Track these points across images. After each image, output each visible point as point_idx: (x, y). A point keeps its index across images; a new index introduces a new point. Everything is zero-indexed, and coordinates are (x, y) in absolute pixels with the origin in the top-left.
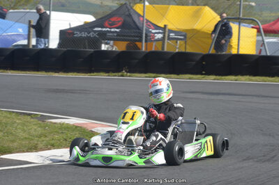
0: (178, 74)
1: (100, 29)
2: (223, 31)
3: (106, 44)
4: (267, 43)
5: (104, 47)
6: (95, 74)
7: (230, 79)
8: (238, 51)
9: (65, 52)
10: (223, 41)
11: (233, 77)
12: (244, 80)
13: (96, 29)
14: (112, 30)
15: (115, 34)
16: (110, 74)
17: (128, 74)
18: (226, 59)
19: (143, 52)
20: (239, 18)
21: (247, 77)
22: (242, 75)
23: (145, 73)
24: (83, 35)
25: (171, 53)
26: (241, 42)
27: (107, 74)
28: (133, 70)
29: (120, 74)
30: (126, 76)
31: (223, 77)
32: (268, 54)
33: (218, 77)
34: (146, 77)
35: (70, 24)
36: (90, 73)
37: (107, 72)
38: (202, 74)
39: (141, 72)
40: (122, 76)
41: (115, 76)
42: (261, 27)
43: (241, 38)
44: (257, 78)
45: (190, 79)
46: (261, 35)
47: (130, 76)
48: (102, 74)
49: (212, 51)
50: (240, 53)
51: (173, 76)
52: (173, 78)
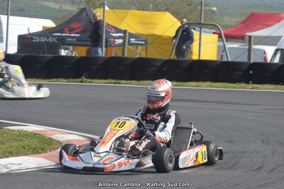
0: (139, 81)
1: (59, 34)
2: (184, 36)
3: (66, 49)
4: (228, 48)
5: (63, 53)
6: (54, 80)
7: (191, 85)
8: (199, 57)
9: (24, 57)
10: (184, 47)
11: (194, 84)
12: (205, 86)
13: (56, 34)
14: (72, 35)
15: (75, 40)
16: (69, 80)
17: (88, 80)
18: (187, 64)
19: (104, 58)
20: (200, 24)
21: (209, 83)
22: (204, 81)
23: (106, 79)
24: (42, 41)
25: (131, 59)
26: (202, 47)
27: (66, 80)
28: (93, 76)
29: (80, 80)
30: (86, 82)
31: (184, 83)
32: (230, 60)
33: (179, 83)
34: (106, 83)
35: (29, 30)
36: (49, 78)
37: (66, 77)
39: (100, 78)
40: (82, 82)
41: (75, 82)
42: (222, 33)
43: (202, 44)
44: (219, 84)
46: (223, 41)
47: (89, 82)
48: (61, 80)
49: (173, 57)
50: (201, 58)
51: (133, 82)
52: (134, 84)
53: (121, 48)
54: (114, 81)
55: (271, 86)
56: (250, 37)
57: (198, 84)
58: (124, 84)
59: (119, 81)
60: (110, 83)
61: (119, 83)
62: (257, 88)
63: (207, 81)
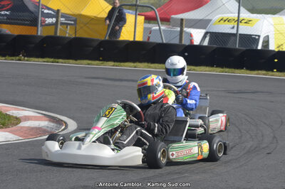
0: (76, 60)
4: (163, 30)
7: (129, 66)
8: (134, 38)
10: (117, 28)
11: (132, 64)
16: (7, 58)
17: (26, 58)
20: (135, 5)
21: (146, 64)
22: (141, 62)
23: (43, 57)
27: (4, 58)
28: (30, 54)
29: (17, 58)
30: (24, 60)
31: (122, 64)
32: (165, 42)
33: (116, 64)
34: (44, 62)
38: (100, 60)
39: (37, 57)
40: (20, 60)
41: (13, 60)
42: (158, 15)
43: (137, 25)
44: (156, 65)
45: (89, 64)
47: (27, 61)
50: (137, 39)
51: (71, 61)
52: (71, 63)
53: (53, 27)
54: (52, 60)
55: (207, 68)
56: (182, 20)
57: (135, 64)
58: (62, 63)
59: (57, 60)
60: (47, 62)
61: (58, 62)
62: (194, 70)
63: (144, 62)
